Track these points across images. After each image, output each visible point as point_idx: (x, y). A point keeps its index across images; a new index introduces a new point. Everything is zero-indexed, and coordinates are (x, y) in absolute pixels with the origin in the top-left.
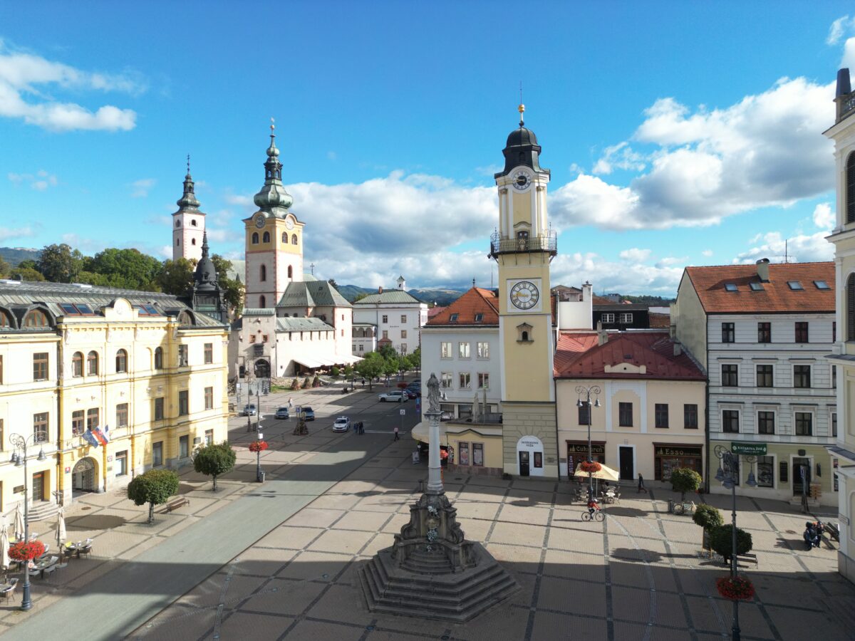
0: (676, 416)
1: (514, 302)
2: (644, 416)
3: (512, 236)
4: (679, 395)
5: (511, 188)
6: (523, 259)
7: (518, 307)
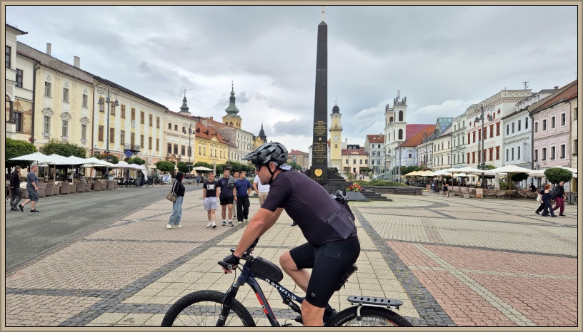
0: (364, 162)
2: (358, 162)
3: (334, 127)
4: (364, 158)
5: (334, 118)
6: (336, 132)
7: (335, 141)
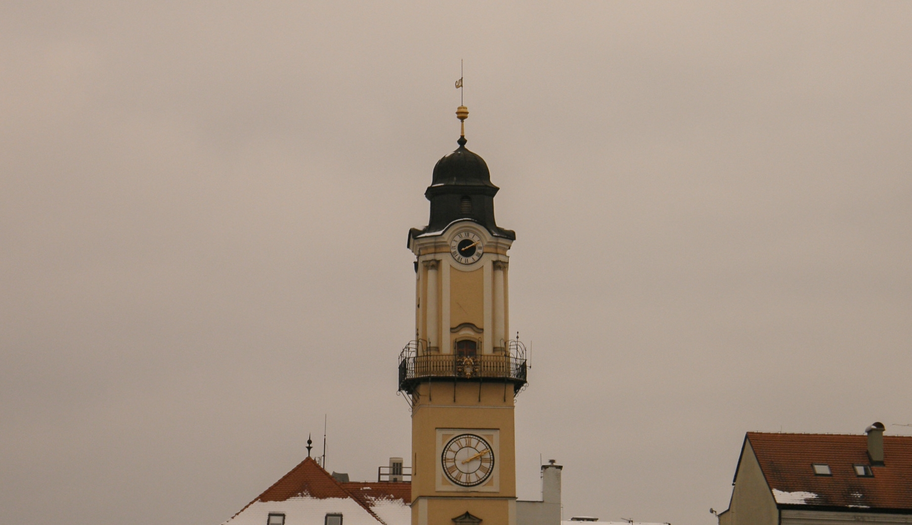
1: (447, 472)
3: (447, 348)
5: (447, 261)
6: (467, 395)
7: (456, 482)
